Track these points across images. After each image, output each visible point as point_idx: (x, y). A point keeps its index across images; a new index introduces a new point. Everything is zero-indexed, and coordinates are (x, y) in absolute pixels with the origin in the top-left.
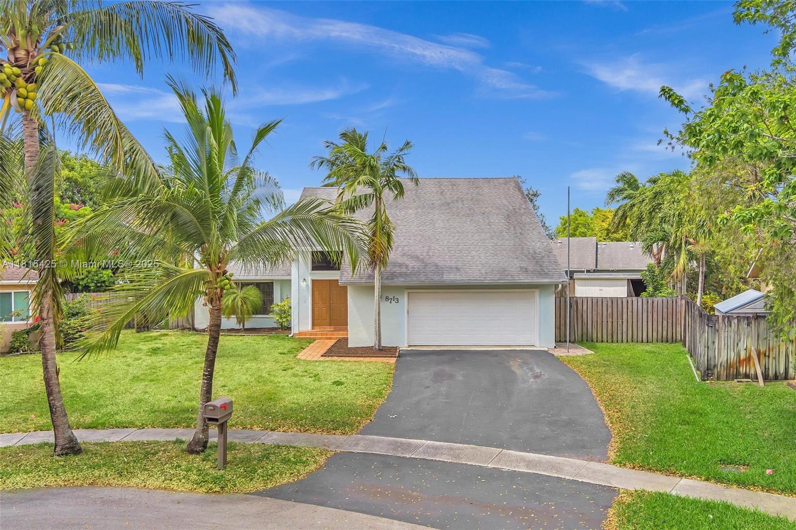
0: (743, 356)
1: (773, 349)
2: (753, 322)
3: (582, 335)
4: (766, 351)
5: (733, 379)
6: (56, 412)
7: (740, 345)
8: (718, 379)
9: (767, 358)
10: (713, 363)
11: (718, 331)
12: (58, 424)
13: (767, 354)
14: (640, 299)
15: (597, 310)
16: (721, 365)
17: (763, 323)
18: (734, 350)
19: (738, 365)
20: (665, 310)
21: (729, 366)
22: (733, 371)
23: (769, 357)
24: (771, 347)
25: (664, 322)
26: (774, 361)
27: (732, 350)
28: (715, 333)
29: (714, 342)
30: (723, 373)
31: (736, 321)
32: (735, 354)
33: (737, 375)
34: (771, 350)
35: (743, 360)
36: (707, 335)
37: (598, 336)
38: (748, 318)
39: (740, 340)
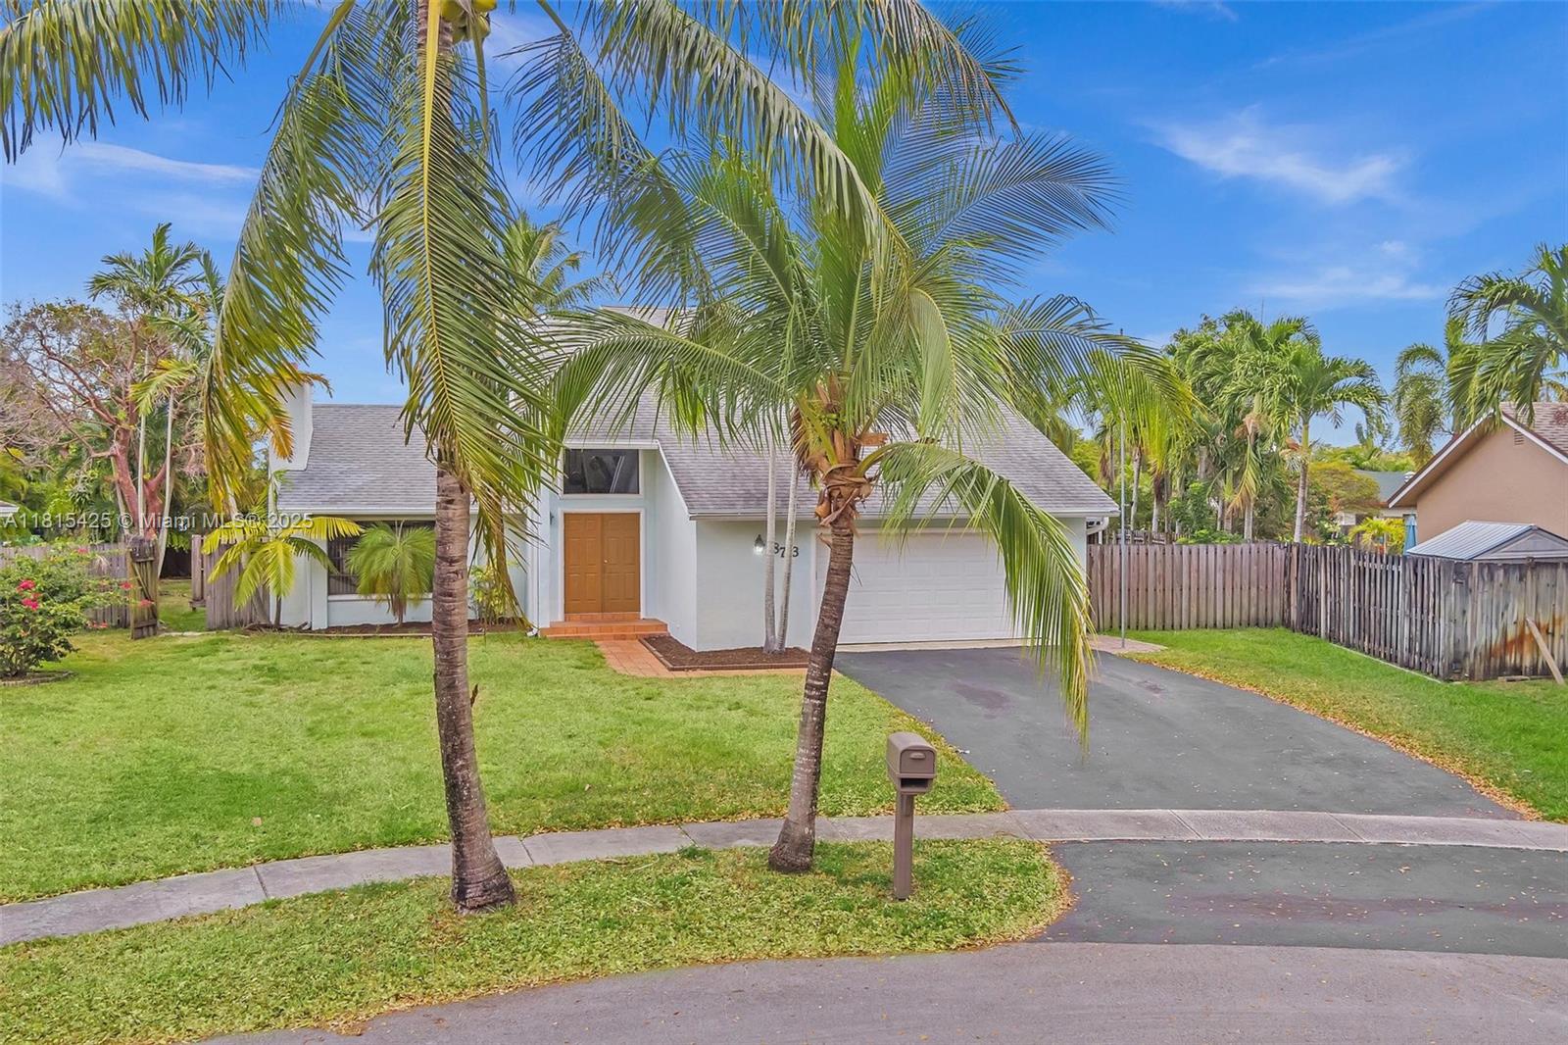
0: (1511, 635)
1: (1560, 620)
2: (1529, 573)
3: (1111, 618)
4: (1548, 625)
5: (1495, 678)
6: (470, 799)
7: (1508, 614)
8: (1471, 677)
9: (1550, 636)
10: (1462, 649)
11: (1471, 591)
12: (473, 829)
13: (1550, 631)
14: (1211, 548)
15: (1138, 570)
16: (1475, 652)
17: (1545, 575)
18: (1497, 624)
19: (1503, 651)
20: (1254, 568)
21: (1490, 653)
22: (1495, 662)
23: (1553, 635)
24: (1557, 617)
25: (1252, 588)
26: (1562, 641)
27: (1494, 625)
28: (1467, 595)
29: (1464, 612)
30: (1480, 668)
31: (1501, 572)
32: (1498, 633)
33: (1502, 670)
34: (1557, 622)
35: (1513, 642)
36: (1453, 598)
37: (1140, 618)
38: (1520, 566)
39: (1506, 607)
